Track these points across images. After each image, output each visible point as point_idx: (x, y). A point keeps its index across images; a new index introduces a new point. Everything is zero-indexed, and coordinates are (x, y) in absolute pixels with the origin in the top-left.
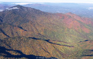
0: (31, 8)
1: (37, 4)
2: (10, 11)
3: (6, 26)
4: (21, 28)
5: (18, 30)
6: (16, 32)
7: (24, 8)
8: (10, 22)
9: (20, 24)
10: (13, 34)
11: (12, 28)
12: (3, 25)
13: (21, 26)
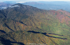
0: (29, 6)
1: (33, 2)
2: (12, 8)
3: (10, 21)
4: (22, 23)
5: (19, 24)
6: (18, 26)
7: (24, 6)
8: (13, 18)
9: (21, 19)
10: (15, 28)
11: (14, 23)
12: (7, 20)
13: (22, 21)
